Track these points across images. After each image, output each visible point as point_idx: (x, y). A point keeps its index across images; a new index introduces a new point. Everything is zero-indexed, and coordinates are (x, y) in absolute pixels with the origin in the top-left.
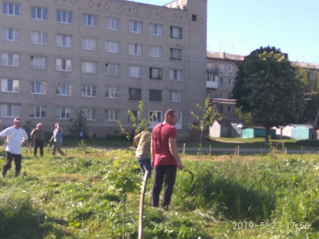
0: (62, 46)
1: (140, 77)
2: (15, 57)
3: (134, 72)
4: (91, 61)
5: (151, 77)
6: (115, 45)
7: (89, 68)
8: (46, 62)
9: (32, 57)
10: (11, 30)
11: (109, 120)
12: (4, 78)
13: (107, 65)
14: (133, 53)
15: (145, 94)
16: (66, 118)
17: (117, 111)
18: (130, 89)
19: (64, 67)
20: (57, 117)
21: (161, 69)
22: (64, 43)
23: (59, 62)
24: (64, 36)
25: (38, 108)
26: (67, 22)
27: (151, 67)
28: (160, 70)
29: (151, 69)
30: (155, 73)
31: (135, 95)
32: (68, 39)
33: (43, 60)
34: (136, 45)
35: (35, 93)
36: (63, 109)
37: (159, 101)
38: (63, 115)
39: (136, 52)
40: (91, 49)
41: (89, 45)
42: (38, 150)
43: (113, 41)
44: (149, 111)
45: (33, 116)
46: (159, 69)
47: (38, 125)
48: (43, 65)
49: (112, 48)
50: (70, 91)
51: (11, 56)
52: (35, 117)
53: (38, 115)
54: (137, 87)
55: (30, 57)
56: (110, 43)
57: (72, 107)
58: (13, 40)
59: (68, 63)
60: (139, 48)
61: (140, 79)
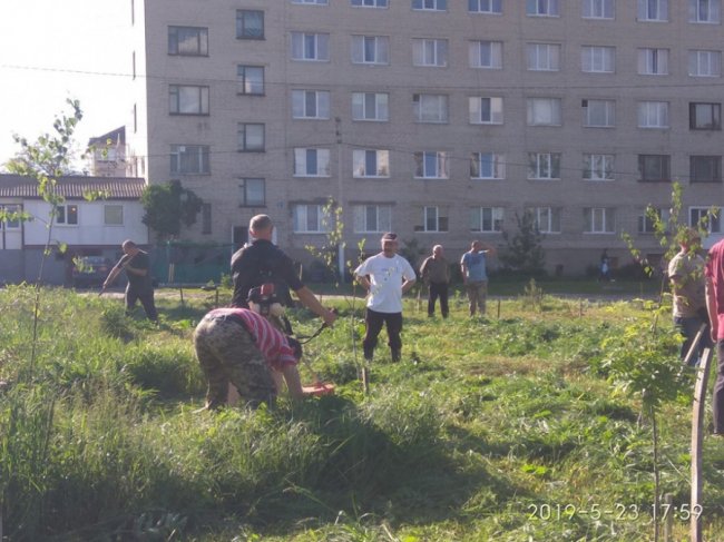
0: (480, 66)
1: (666, 127)
2: (381, 99)
3: (652, 115)
4: (547, 97)
5: (692, 126)
6: (604, 55)
7: (543, 113)
8: (448, 105)
9: (416, 98)
10: (369, 40)
11: (593, 232)
12: (359, 147)
13: (585, 103)
14: (649, 71)
15: (679, 166)
16: (493, 231)
17: (611, 211)
18: (642, 158)
19: (486, 115)
20: (474, 230)
21: (720, 104)
22: (485, 61)
23: (475, 104)
24: (486, 43)
25: (431, 211)
26: (491, 12)
27: (693, 101)
28: (716, 108)
29: (692, 106)
30: (703, 116)
31: (654, 170)
32: (495, 50)
33: (441, 100)
34: (655, 52)
35: (425, 177)
36: (487, 211)
37: (714, 181)
38: (487, 226)
39: (654, 68)
40: (548, 69)
41: (544, 60)
42: (438, 303)
43: (598, 47)
44: (691, 208)
45: (422, 228)
46: (713, 104)
47: (435, 249)
48: (441, 114)
49: (597, 63)
50: (501, 168)
51: (370, 98)
52: (426, 231)
53: (432, 226)
54: (658, 152)
55: (411, 96)
56: (593, 53)
57: (505, 206)
58: (375, 62)
59: (496, 105)
60: (661, 57)
61: (664, 131)
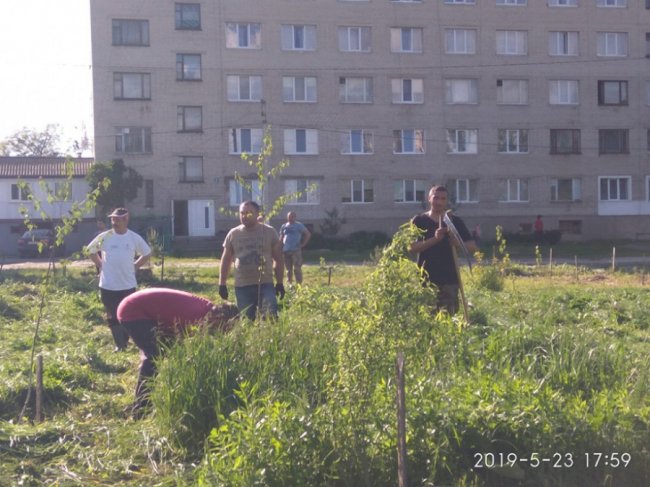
0: (401, 51)
1: (576, 103)
2: (310, 82)
3: (562, 94)
4: (464, 78)
5: (601, 101)
6: (518, 38)
7: (461, 93)
8: (370, 88)
9: (342, 80)
10: (298, 30)
11: (509, 201)
12: (291, 127)
13: (500, 83)
14: (560, 53)
16: (415, 202)
17: (525, 181)
18: (554, 133)
19: (407, 95)
20: (398, 201)
21: (626, 82)
22: (406, 45)
23: (397, 86)
24: (407, 30)
25: (357, 185)
27: (602, 79)
28: (623, 85)
29: (601, 84)
30: (611, 91)
31: (563, 142)
32: (414, 35)
33: (364, 82)
34: (565, 34)
35: (351, 153)
36: (409, 184)
37: (621, 153)
38: (409, 196)
39: (565, 51)
40: (465, 52)
41: (461, 44)
43: (511, 31)
44: (600, 177)
45: (349, 200)
46: (620, 82)
48: (365, 93)
49: (510, 45)
51: (300, 80)
52: (353, 202)
53: (357, 197)
54: (570, 128)
55: (338, 79)
56: (507, 36)
57: (427, 179)
58: (304, 49)
59: (417, 86)
60: (572, 40)
61: (574, 107)
